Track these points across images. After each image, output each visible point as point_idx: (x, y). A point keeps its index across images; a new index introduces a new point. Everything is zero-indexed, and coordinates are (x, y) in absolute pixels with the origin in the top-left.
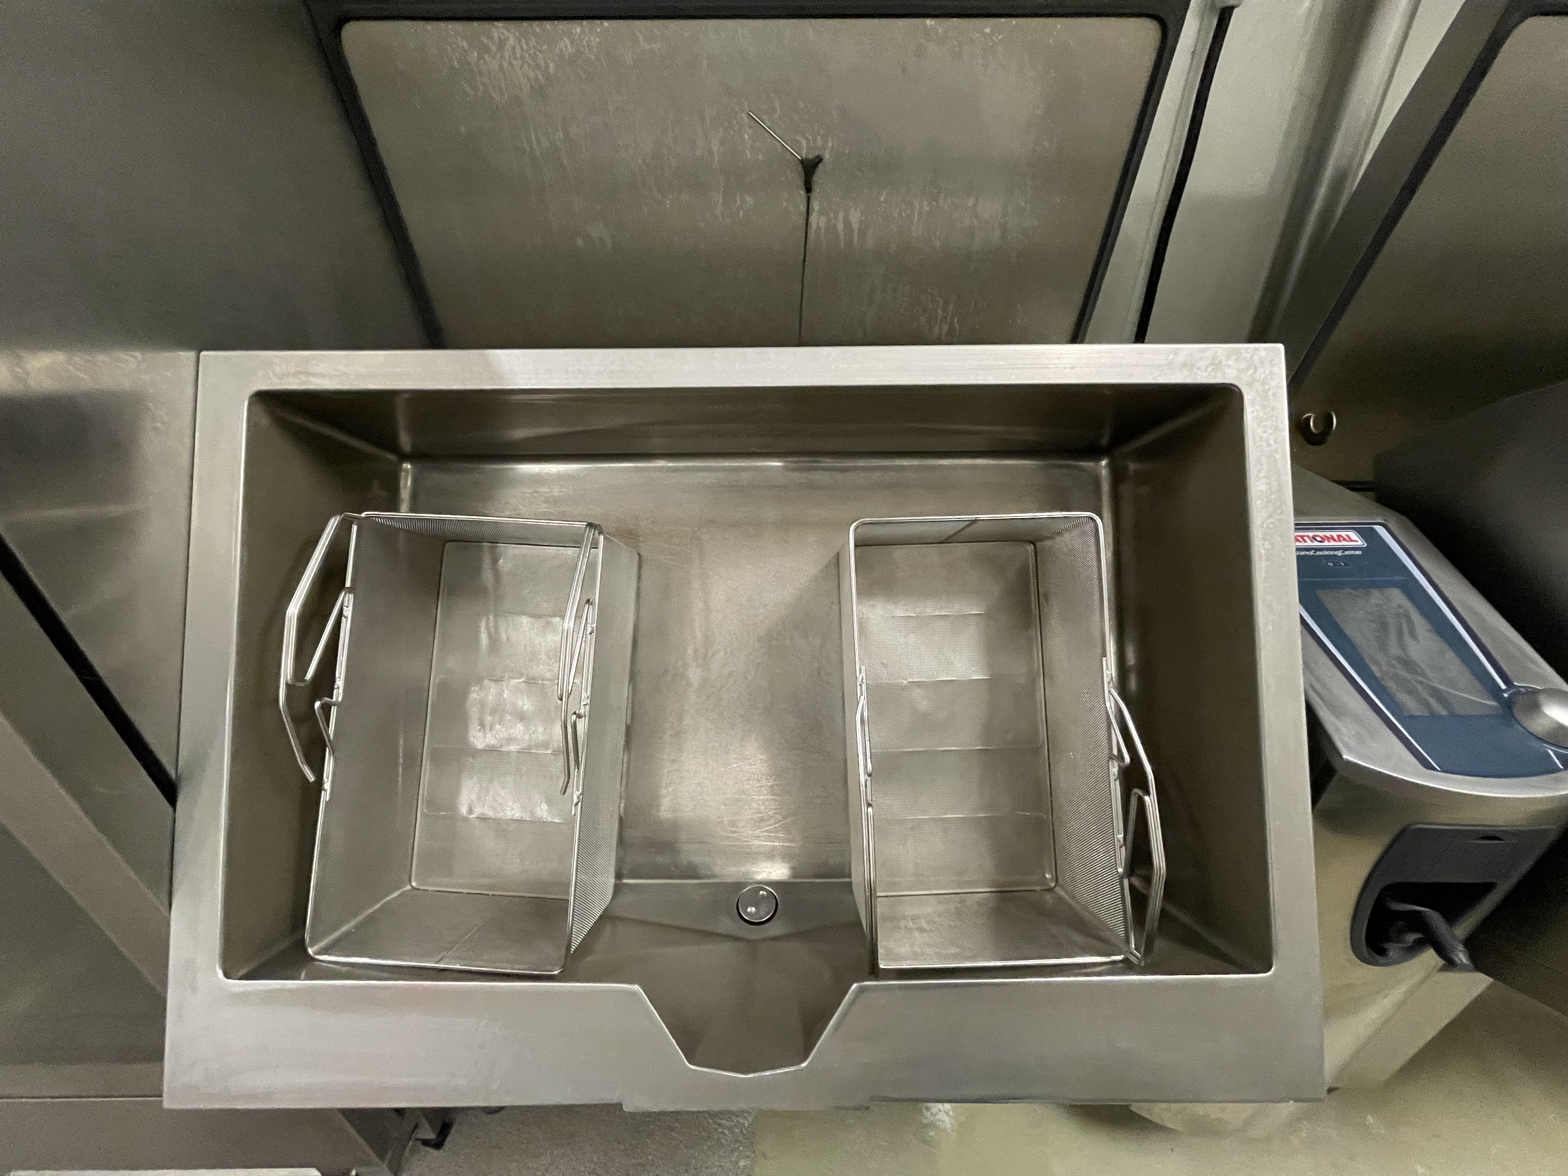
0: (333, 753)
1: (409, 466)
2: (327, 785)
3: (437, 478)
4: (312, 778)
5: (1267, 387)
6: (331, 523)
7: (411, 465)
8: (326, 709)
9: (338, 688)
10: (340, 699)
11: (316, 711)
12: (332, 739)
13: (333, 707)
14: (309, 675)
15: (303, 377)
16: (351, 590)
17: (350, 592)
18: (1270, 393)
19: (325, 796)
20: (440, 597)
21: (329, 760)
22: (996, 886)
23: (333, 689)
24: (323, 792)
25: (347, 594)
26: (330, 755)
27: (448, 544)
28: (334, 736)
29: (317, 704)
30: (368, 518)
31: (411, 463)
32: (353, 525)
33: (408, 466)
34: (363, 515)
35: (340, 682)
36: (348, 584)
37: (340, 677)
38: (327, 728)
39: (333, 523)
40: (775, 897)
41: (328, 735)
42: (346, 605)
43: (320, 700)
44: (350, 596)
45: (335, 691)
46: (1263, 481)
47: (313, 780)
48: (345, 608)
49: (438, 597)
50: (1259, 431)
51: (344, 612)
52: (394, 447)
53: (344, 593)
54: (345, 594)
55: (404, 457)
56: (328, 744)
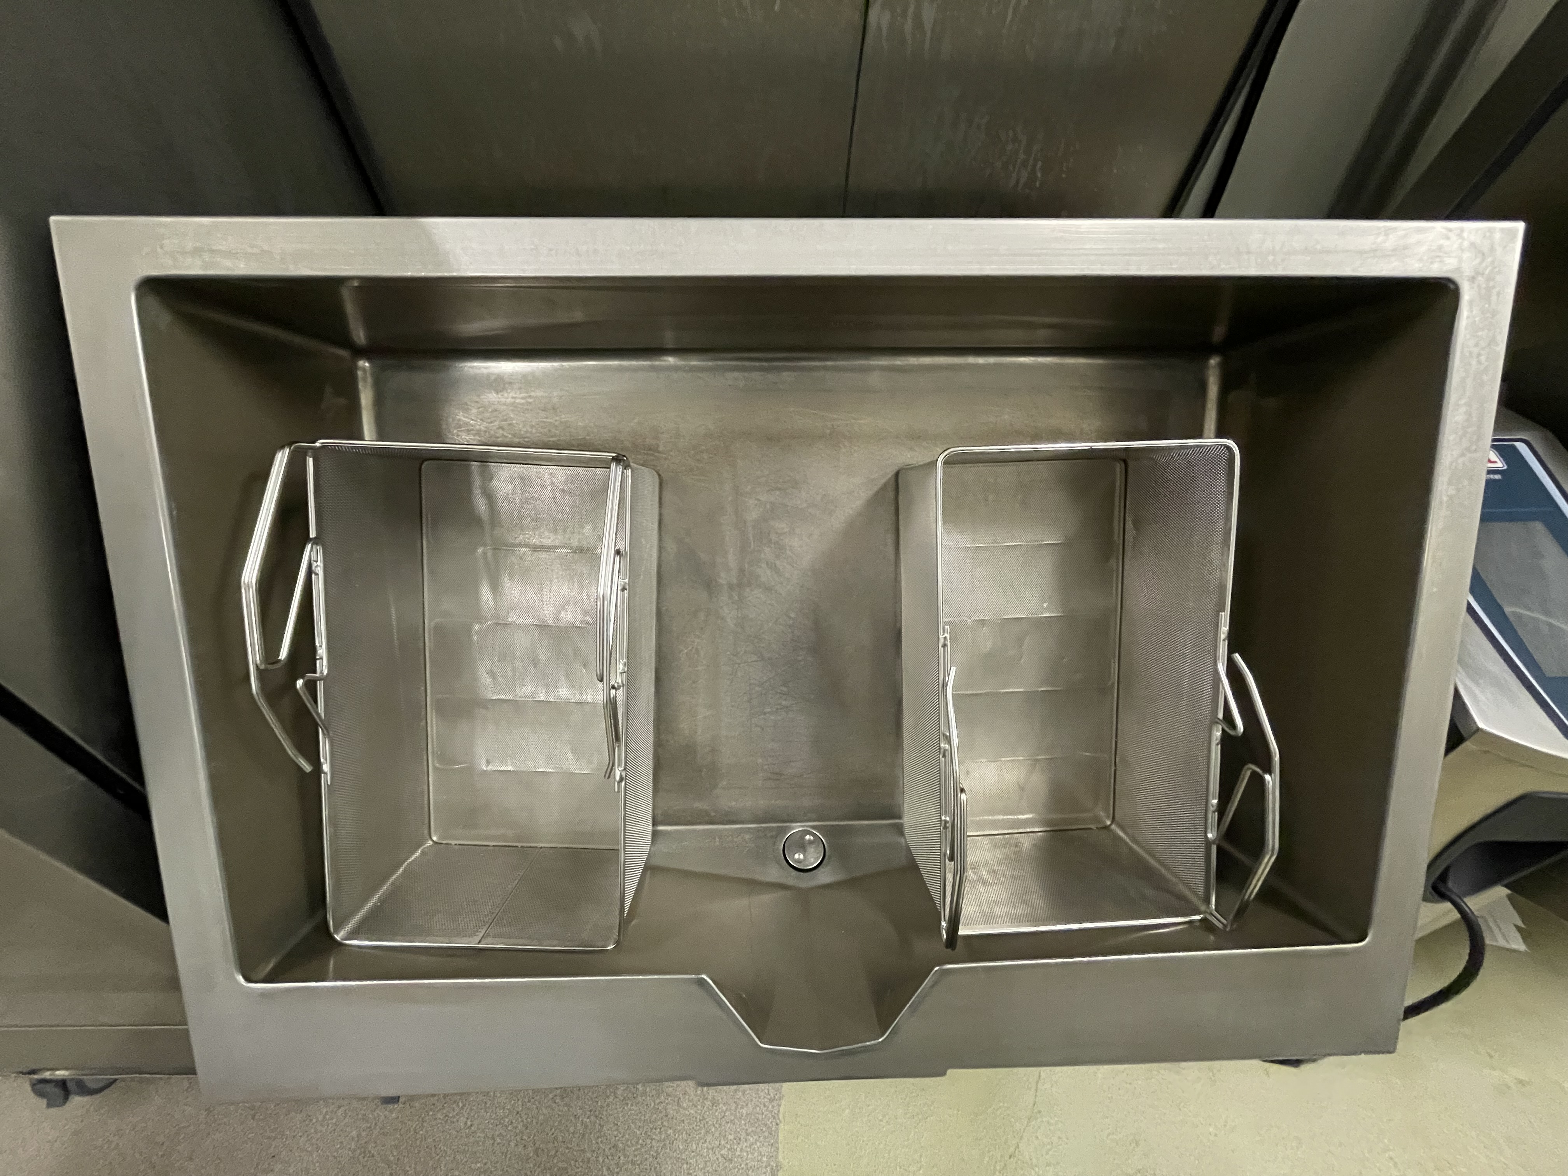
0: (328, 732)
1: (367, 364)
2: (326, 767)
3: (401, 379)
4: (307, 768)
5: (1491, 284)
6: (279, 459)
7: (369, 363)
8: (311, 686)
9: (321, 658)
10: (325, 672)
11: (300, 692)
12: (323, 715)
13: (318, 682)
14: (284, 654)
15: (206, 257)
16: (316, 541)
17: (317, 544)
18: (1495, 291)
19: (326, 779)
20: (424, 528)
21: (324, 743)
22: (1048, 826)
23: (315, 660)
24: (323, 775)
25: (314, 546)
26: (324, 738)
27: (426, 463)
28: (325, 714)
29: (300, 683)
30: (323, 447)
31: (369, 359)
32: (308, 458)
33: (364, 364)
34: (317, 444)
35: (322, 651)
36: (313, 534)
37: (321, 646)
38: (315, 707)
39: (281, 459)
40: (823, 843)
41: (318, 714)
42: (315, 559)
43: (303, 678)
44: (318, 548)
45: (318, 662)
46: (1463, 409)
47: (310, 770)
48: (315, 564)
49: (422, 530)
50: (1471, 343)
51: (313, 568)
52: (345, 342)
53: (310, 545)
54: (312, 547)
55: (360, 352)
56: (320, 723)
